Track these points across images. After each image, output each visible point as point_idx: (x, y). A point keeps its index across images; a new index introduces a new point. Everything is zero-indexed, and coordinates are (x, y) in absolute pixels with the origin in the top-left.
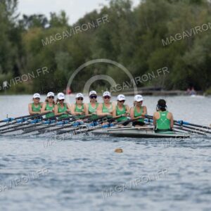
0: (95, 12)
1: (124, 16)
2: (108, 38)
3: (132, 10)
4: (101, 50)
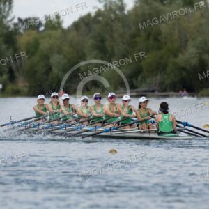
0: (89, 15)
1: (118, 19)
2: (103, 41)
3: (126, 12)
4: (95, 52)
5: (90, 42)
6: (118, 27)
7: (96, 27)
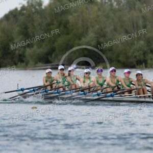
0: (16, 9)
1: (37, 12)
2: (26, 28)
3: (43, 7)
4: (21, 37)
5: (17, 29)
6: (37, 18)
7: (21, 18)
